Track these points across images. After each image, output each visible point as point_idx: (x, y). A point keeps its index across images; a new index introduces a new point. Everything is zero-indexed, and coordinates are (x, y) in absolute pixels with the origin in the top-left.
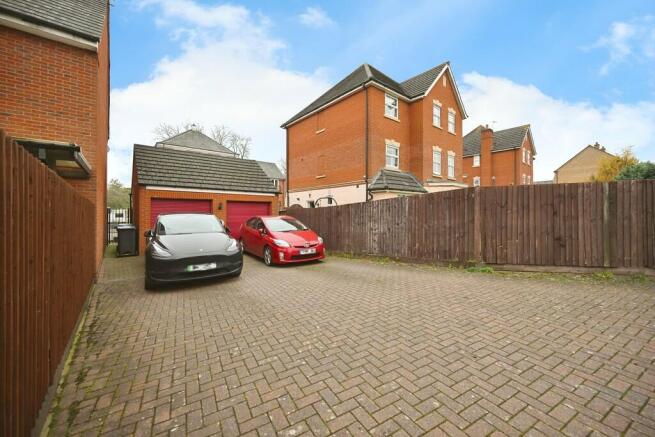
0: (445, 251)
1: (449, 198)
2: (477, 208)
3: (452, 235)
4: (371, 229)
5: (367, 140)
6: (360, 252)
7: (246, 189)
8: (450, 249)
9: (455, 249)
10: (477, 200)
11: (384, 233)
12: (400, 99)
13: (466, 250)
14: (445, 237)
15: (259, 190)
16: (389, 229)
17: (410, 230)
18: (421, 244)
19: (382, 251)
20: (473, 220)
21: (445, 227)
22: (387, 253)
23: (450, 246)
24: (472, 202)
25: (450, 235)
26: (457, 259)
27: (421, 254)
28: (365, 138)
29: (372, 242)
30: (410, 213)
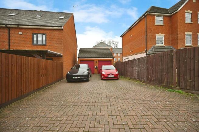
0: (160, 80)
1: (161, 56)
2: (174, 60)
3: (163, 73)
4: (135, 69)
5: (146, 36)
6: (132, 78)
7: (104, 57)
8: (162, 80)
9: (164, 80)
10: (175, 56)
11: (139, 71)
12: (164, 16)
13: (169, 81)
14: (160, 74)
15: (107, 57)
16: (140, 70)
17: (147, 70)
18: (151, 76)
19: (138, 78)
20: (172, 66)
21: (160, 69)
22: (140, 79)
23: (162, 78)
24: (172, 57)
25: (162, 73)
26: (165, 84)
27: (151, 81)
28: (145, 35)
29: (135, 75)
30: (147, 63)
